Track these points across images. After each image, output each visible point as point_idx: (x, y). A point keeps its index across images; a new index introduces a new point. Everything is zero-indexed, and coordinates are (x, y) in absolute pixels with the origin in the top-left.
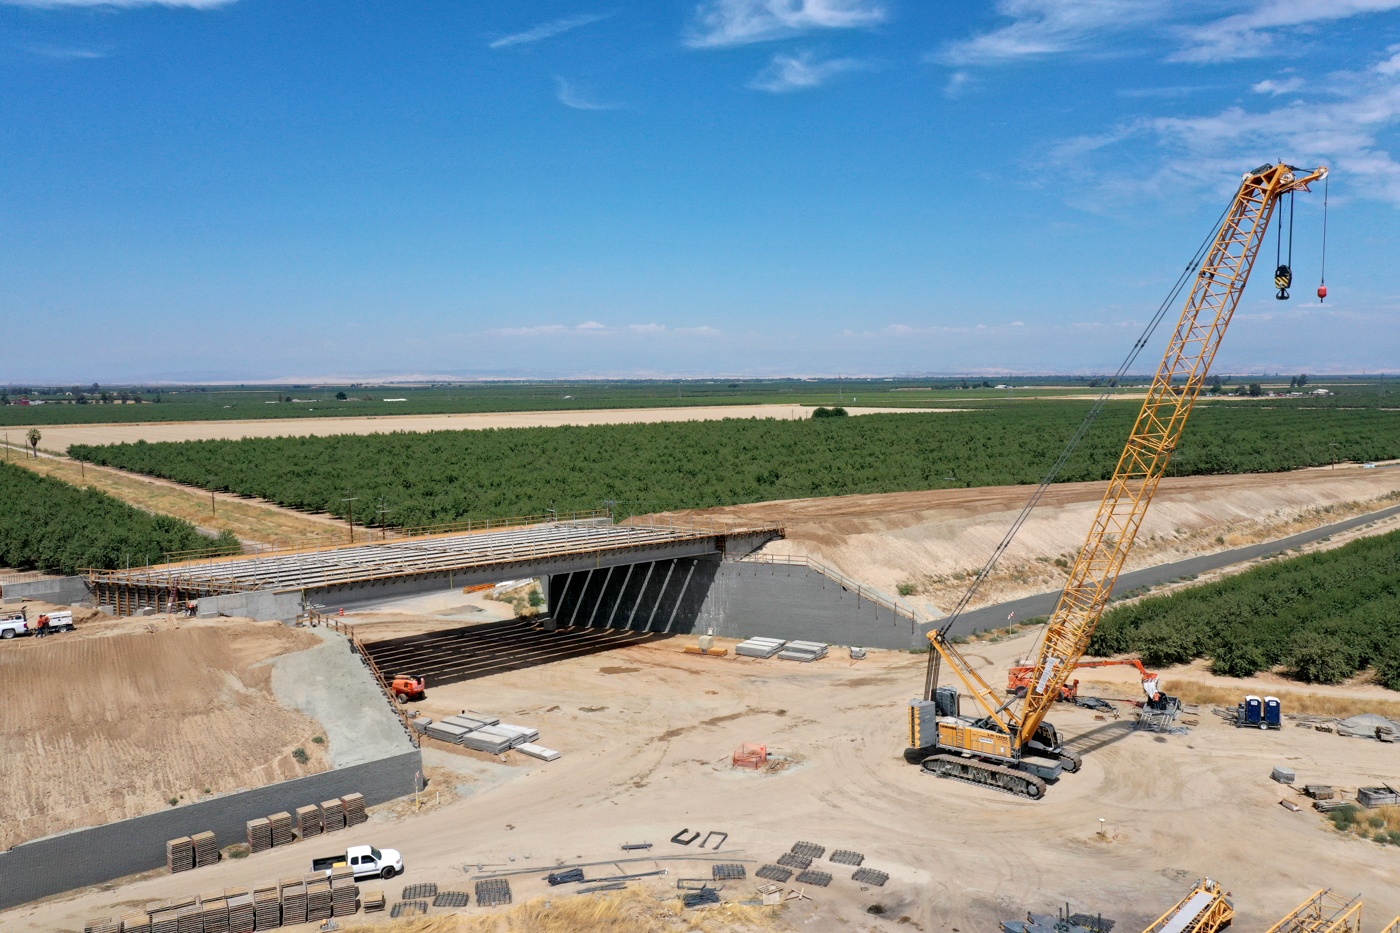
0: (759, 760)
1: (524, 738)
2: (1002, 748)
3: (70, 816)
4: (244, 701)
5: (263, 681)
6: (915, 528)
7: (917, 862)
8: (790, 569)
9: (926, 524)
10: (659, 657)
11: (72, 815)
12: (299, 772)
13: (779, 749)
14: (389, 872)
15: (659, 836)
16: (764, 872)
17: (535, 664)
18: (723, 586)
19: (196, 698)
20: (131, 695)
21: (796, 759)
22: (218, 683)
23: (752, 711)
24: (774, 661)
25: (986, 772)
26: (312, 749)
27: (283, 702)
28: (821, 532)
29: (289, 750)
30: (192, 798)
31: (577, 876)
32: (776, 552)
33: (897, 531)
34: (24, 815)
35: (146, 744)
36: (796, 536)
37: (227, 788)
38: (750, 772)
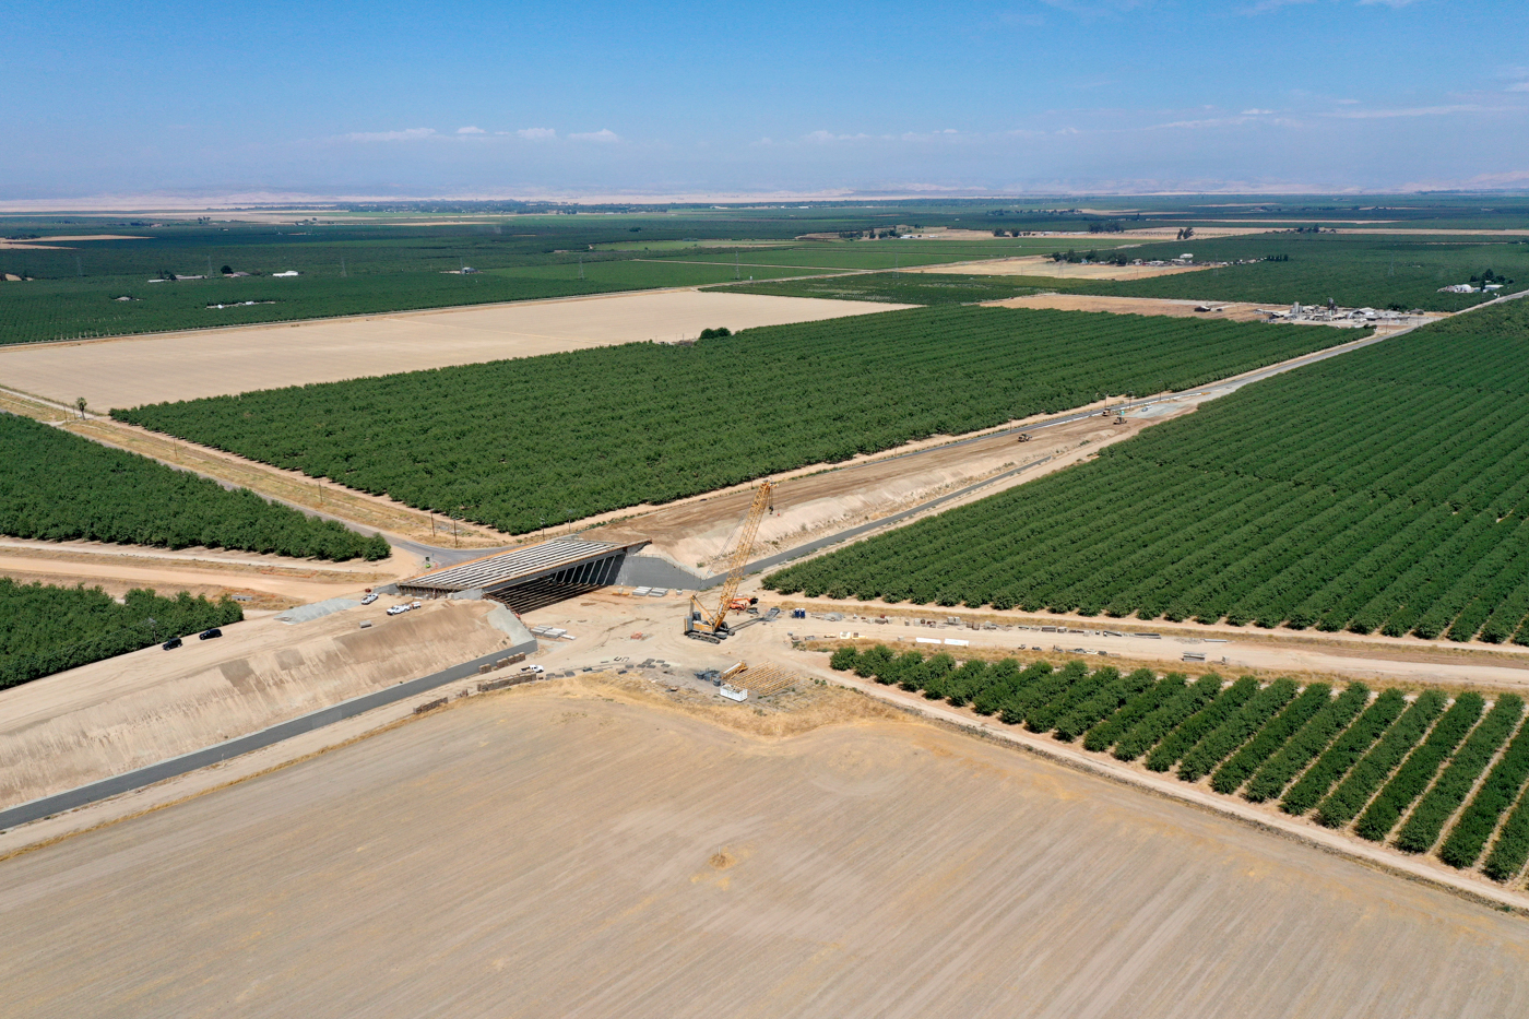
0: (639, 637)
1: (563, 633)
2: (710, 630)
3: (455, 660)
4: (483, 628)
5: (485, 620)
6: (710, 532)
7: (679, 662)
8: (653, 560)
9: (716, 529)
10: (602, 597)
11: (455, 661)
12: (506, 647)
13: (645, 632)
14: (541, 671)
15: (611, 659)
16: (639, 666)
17: (554, 603)
18: (626, 567)
19: (470, 628)
20: (453, 628)
21: (651, 635)
22: (473, 623)
23: (638, 619)
24: (647, 597)
25: (705, 637)
26: (506, 640)
27: (493, 627)
28: (667, 540)
29: (501, 641)
30: (481, 656)
31: (590, 669)
32: (648, 551)
33: (701, 535)
34: (444, 661)
35: (463, 641)
36: (657, 543)
37: (488, 653)
38: (636, 640)
